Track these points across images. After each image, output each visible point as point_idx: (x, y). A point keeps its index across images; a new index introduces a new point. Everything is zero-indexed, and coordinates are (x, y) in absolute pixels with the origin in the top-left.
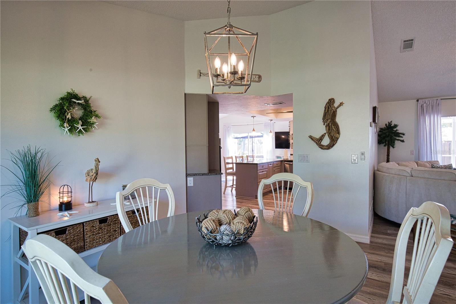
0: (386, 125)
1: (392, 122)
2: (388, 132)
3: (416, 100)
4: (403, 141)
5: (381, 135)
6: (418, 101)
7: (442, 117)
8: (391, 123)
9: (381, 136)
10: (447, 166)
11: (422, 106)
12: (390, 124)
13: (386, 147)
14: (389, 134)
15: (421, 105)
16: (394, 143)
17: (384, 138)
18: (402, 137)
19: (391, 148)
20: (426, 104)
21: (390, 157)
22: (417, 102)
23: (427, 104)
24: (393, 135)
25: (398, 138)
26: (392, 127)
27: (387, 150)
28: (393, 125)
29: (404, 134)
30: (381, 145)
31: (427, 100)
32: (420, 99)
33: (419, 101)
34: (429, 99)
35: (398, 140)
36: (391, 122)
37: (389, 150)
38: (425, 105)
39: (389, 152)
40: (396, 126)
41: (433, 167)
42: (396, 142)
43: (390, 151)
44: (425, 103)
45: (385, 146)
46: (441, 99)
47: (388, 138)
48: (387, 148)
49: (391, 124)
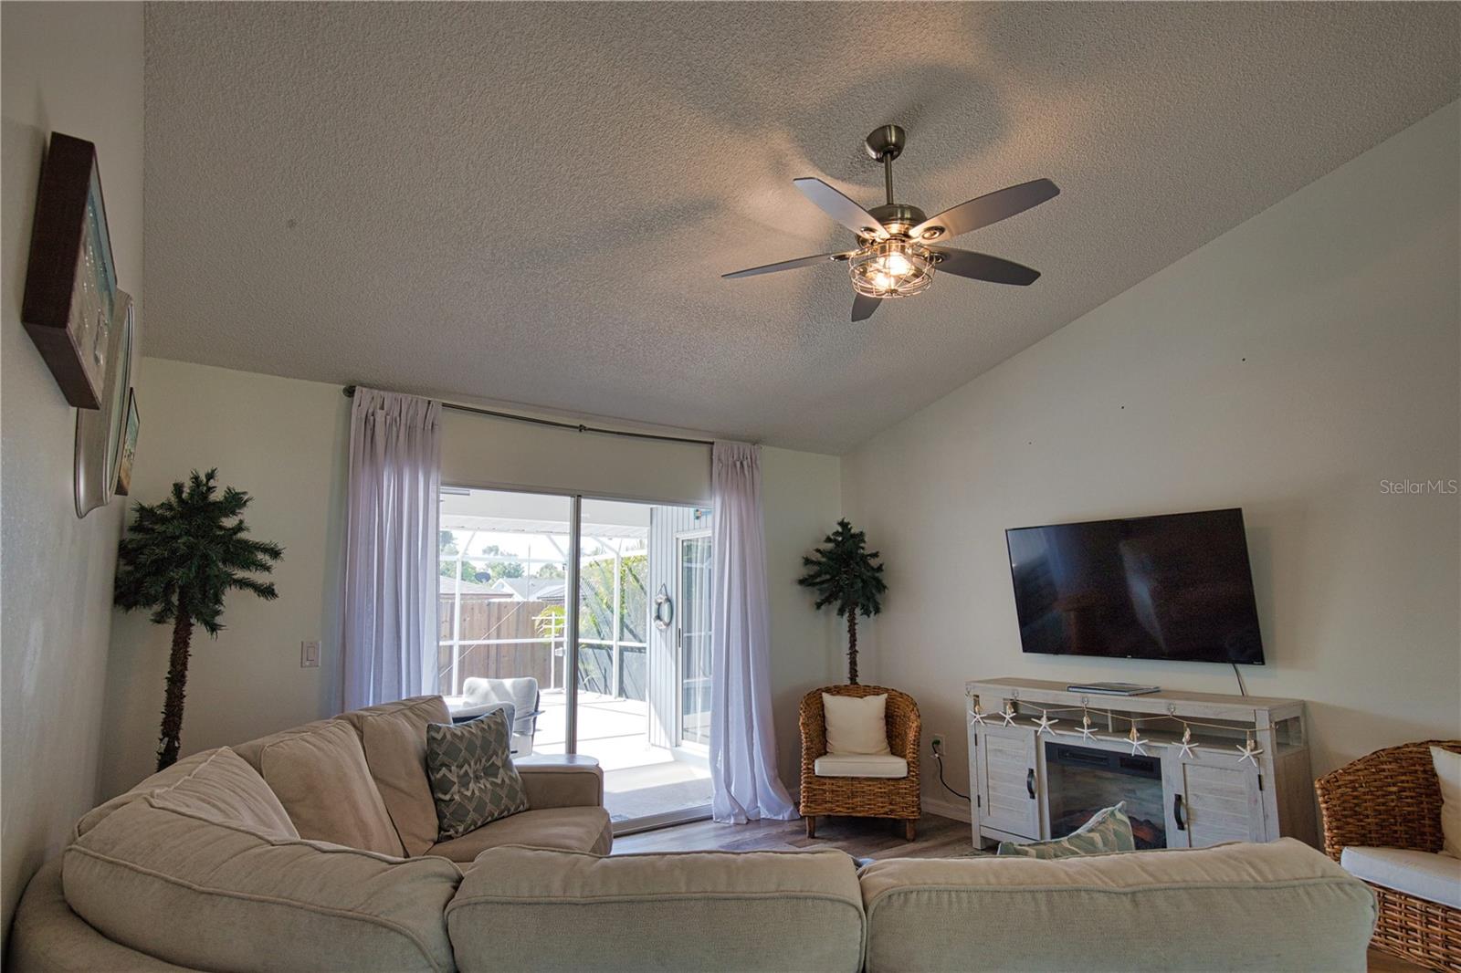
0: (178, 488)
1: (218, 474)
2: (188, 533)
3: (343, 387)
4: (268, 592)
5: (140, 549)
6: (350, 392)
7: (443, 484)
8: (212, 483)
9: (143, 558)
10: (489, 727)
11: (369, 421)
12: (201, 487)
13: (169, 628)
14: (191, 547)
15: (364, 416)
16: (218, 601)
17: (159, 567)
18: (268, 569)
19: (199, 632)
20: (384, 412)
21: (187, 689)
22: (345, 398)
23: (387, 414)
24: (215, 552)
25: (240, 574)
26: (215, 503)
27: (170, 645)
28: (218, 496)
29: (275, 553)
30: (130, 612)
31: (388, 396)
32: (370, 387)
33: (356, 394)
34: (400, 396)
35: (243, 584)
36: (210, 476)
37: (186, 644)
38: (380, 415)
39: (186, 655)
40: (235, 501)
41: (434, 739)
42: (231, 596)
43: (191, 650)
44: (382, 408)
45: (160, 619)
46: (444, 405)
47: (181, 571)
48: (176, 632)
49: (210, 489)
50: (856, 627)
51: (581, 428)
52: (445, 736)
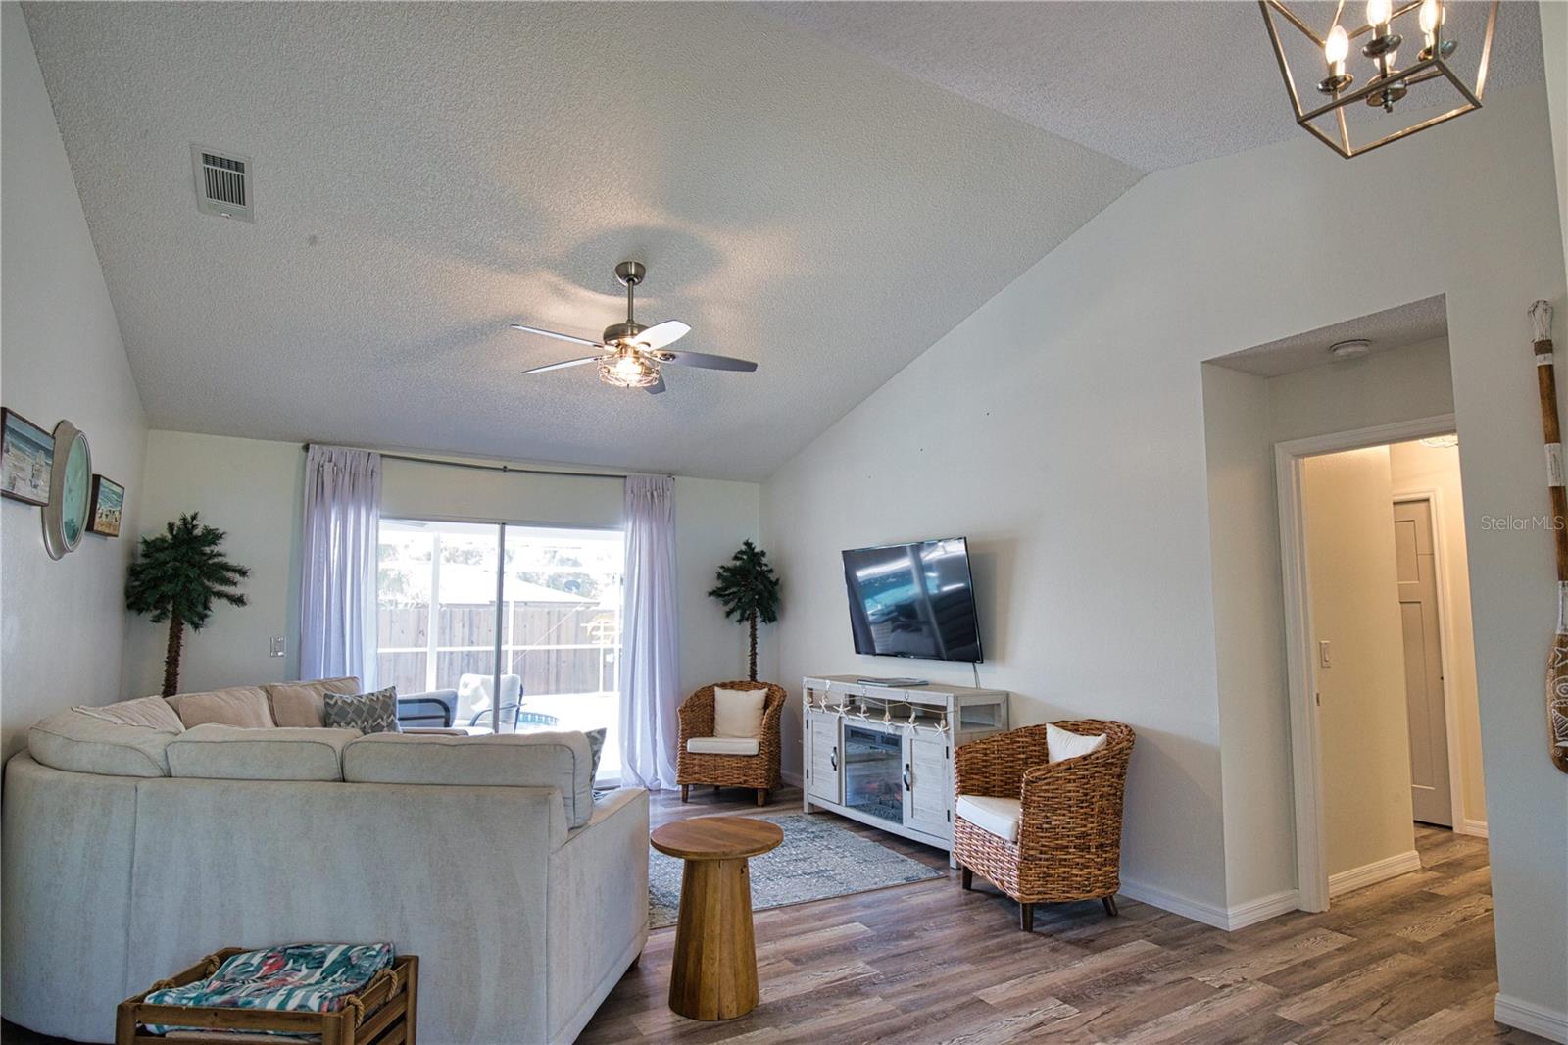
0: (171, 527)
1: (199, 517)
2: (175, 559)
3: (302, 445)
4: (239, 601)
5: (145, 568)
6: (306, 448)
7: (381, 517)
8: (195, 522)
9: (142, 577)
10: (378, 698)
11: (319, 470)
12: (188, 524)
13: (167, 624)
14: (176, 569)
15: (316, 467)
16: (206, 607)
17: (155, 583)
18: (235, 584)
19: (187, 628)
20: (332, 464)
21: (180, 670)
22: (303, 453)
23: (335, 465)
24: (193, 573)
25: (218, 587)
26: (196, 537)
27: (168, 638)
28: (198, 532)
29: (243, 573)
30: (142, 615)
31: (336, 450)
32: (316, 443)
33: (310, 450)
34: (346, 449)
35: (220, 595)
36: (194, 517)
37: (179, 638)
38: (328, 467)
39: (179, 646)
40: (213, 537)
41: (328, 703)
42: (217, 604)
43: (182, 642)
44: (330, 461)
45: (157, 620)
46: (382, 456)
47: (170, 586)
48: (171, 629)
49: (195, 527)
50: (757, 633)
51: (505, 469)
52: (336, 702)
